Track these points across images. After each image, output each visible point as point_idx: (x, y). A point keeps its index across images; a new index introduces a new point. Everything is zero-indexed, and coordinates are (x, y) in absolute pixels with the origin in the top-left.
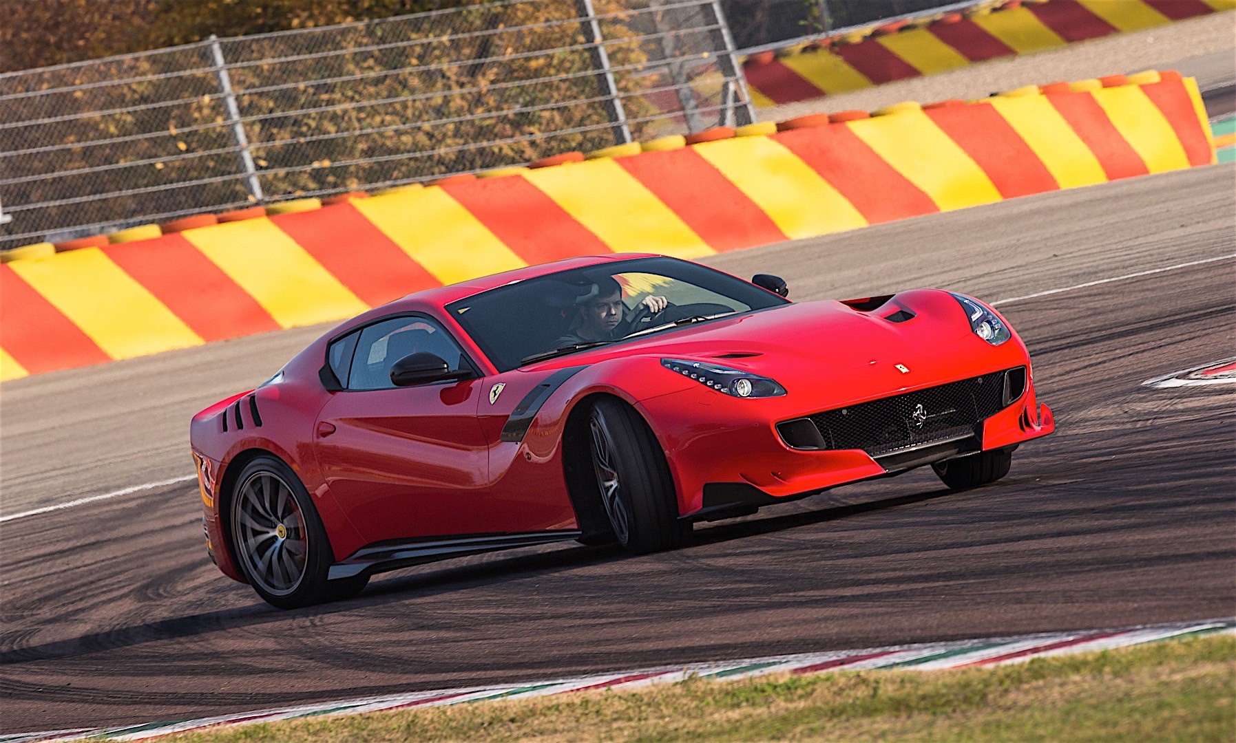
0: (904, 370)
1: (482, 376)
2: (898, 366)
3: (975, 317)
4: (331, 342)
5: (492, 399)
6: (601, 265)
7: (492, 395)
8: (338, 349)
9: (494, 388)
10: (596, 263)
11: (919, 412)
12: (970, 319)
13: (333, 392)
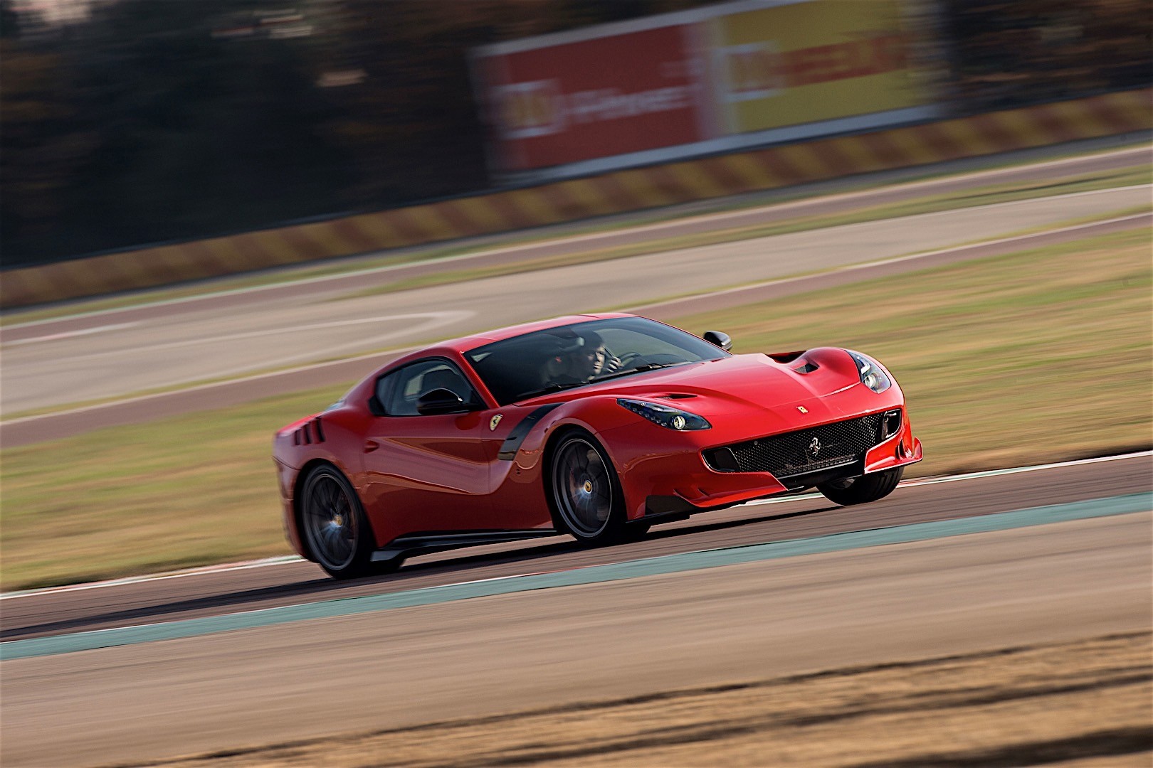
0: (804, 411)
1: (486, 408)
2: (800, 408)
3: (863, 370)
4: (378, 378)
5: (493, 426)
6: (587, 322)
7: (492, 423)
8: (384, 383)
9: (494, 418)
10: (586, 320)
11: (815, 444)
12: (860, 372)
13: (377, 416)
